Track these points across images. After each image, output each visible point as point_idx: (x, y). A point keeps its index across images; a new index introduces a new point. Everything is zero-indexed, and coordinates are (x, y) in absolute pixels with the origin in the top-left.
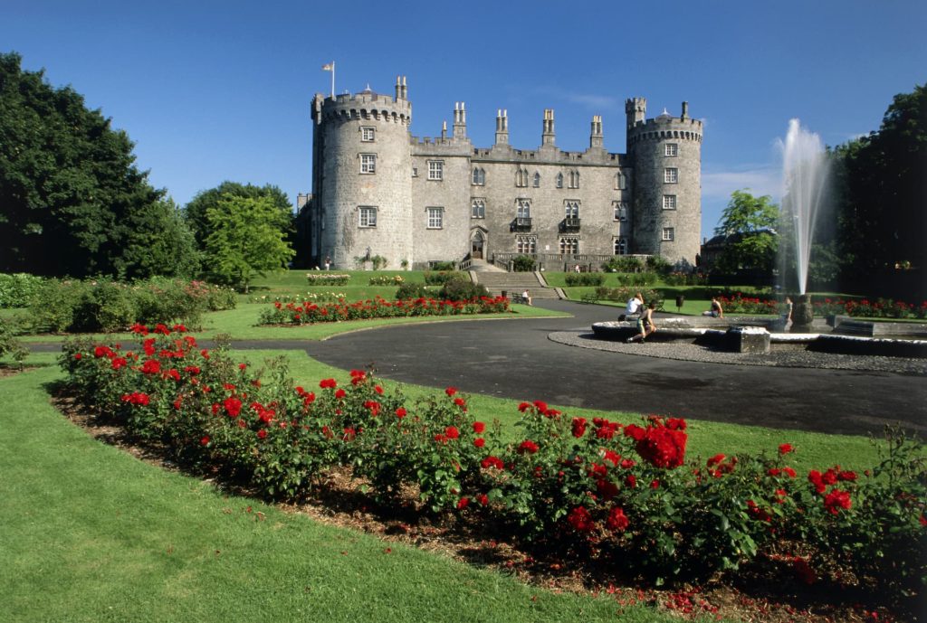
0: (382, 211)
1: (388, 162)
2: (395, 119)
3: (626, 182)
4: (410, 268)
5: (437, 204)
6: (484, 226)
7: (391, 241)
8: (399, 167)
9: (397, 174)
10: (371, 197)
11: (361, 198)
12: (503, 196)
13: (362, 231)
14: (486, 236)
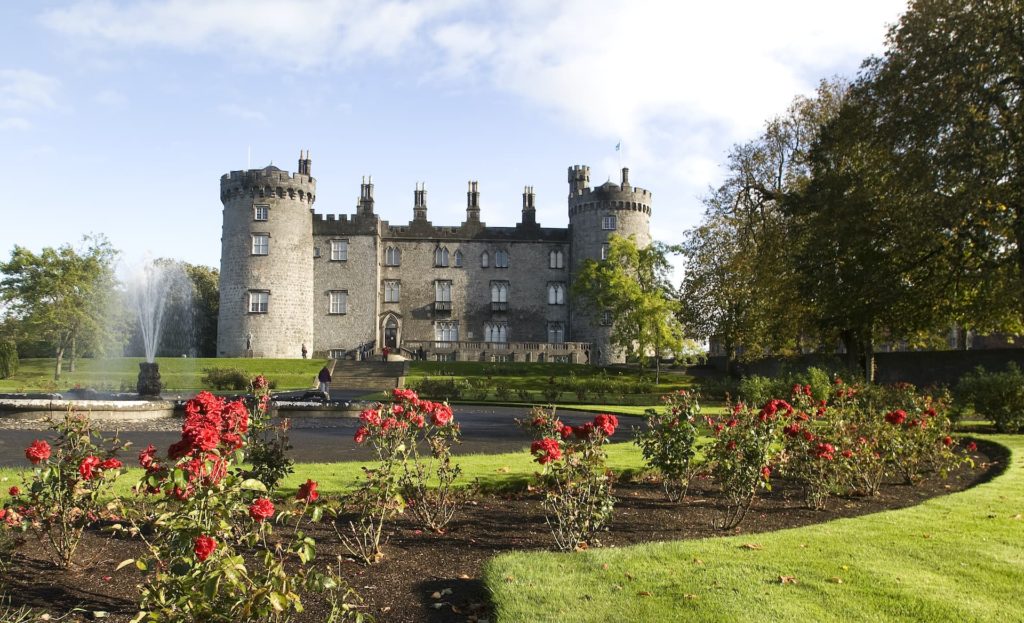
0: (274, 296)
1: (283, 242)
2: (301, 198)
3: (564, 260)
4: (309, 355)
5: (340, 286)
6: (398, 311)
7: (284, 327)
8: (296, 248)
9: (293, 255)
10: (263, 280)
11: (252, 281)
12: (420, 278)
13: (252, 317)
14: (399, 322)
